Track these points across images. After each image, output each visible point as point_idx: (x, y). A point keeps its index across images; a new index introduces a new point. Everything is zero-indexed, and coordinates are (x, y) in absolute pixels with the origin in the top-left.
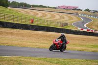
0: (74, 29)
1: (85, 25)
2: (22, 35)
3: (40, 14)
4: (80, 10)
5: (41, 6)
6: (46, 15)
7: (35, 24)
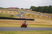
1: (21, 16)
3: (0, 12)
4: (19, 9)
5: (1, 8)
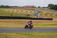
0: (33, 17)
1: (38, 15)
2: (7, 22)
3: (15, 11)
4: (35, 7)
5: (16, 7)
6: (18, 11)
7: (13, 16)
